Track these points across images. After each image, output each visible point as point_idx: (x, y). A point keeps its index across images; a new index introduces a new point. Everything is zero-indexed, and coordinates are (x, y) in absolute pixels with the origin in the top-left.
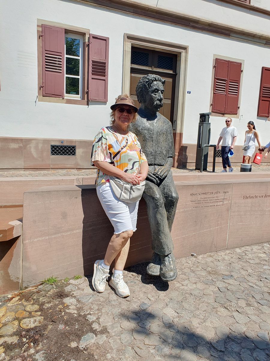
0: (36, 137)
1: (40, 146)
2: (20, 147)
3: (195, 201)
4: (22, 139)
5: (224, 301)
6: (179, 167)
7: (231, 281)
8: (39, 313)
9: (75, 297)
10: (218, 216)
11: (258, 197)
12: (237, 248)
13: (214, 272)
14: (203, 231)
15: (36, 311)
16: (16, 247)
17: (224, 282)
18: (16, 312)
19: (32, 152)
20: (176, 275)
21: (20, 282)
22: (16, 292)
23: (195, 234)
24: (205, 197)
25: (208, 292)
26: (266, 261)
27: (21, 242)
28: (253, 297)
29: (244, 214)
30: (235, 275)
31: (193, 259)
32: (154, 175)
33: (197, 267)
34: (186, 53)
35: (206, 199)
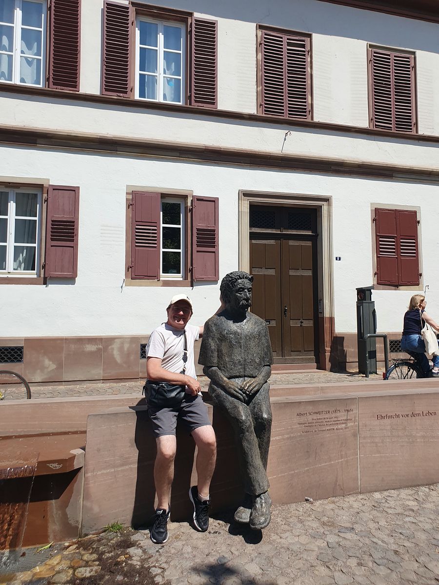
0: (121, 335)
1: (126, 346)
2: (99, 350)
3: (305, 423)
4: (102, 339)
5: (328, 559)
6: (333, 370)
7: (348, 535)
8: (97, 563)
9: (141, 547)
10: (340, 443)
11: (401, 417)
12: (376, 491)
13: (331, 524)
14: (320, 465)
15: (94, 561)
16: (77, 481)
17: (339, 536)
18: (71, 561)
19: (115, 356)
20: (268, 522)
21: (80, 527)
22: (74, 540)
23: (308, 470)
24: (319, 418)
25: (312, 547)
26: (413, 511)
27: (82, 475)
28: (371, 555)
29: (380, 441)
30: (358, 528)
31: (308, 505)
32: (241, 390)
33: (309, 515)
34: (329, 205)
35: (320, 421)
